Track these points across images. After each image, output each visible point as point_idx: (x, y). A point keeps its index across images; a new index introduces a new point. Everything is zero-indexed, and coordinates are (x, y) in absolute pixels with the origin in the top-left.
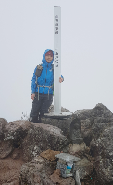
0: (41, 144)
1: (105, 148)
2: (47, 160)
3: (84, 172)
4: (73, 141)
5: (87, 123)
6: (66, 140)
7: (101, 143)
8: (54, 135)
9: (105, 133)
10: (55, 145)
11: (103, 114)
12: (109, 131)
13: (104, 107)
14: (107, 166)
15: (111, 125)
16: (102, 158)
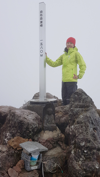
0: (12, 130)
1: (77, 136)
2: (13, 148)
3: (54, 164)
4: (45, 127)
5: (66, 108)
6: (36, 126)
7: (74, 130)
8: (25, 121)
9: (79, 119)
10: (25, 131)
11: (82, 100)
12: (83, 117)
13: (83, 92)
14: (79, 158)
15: (87, 111)
16: (74, 148)
